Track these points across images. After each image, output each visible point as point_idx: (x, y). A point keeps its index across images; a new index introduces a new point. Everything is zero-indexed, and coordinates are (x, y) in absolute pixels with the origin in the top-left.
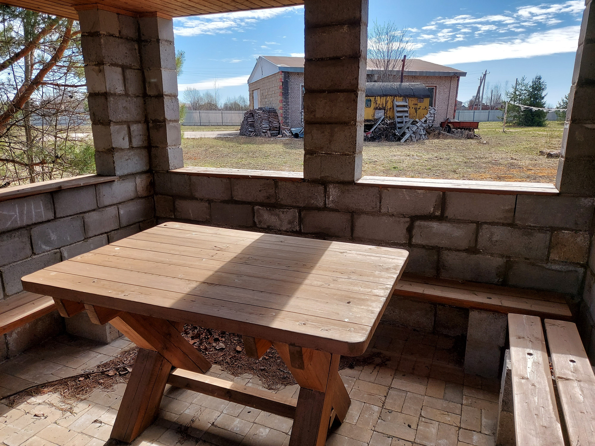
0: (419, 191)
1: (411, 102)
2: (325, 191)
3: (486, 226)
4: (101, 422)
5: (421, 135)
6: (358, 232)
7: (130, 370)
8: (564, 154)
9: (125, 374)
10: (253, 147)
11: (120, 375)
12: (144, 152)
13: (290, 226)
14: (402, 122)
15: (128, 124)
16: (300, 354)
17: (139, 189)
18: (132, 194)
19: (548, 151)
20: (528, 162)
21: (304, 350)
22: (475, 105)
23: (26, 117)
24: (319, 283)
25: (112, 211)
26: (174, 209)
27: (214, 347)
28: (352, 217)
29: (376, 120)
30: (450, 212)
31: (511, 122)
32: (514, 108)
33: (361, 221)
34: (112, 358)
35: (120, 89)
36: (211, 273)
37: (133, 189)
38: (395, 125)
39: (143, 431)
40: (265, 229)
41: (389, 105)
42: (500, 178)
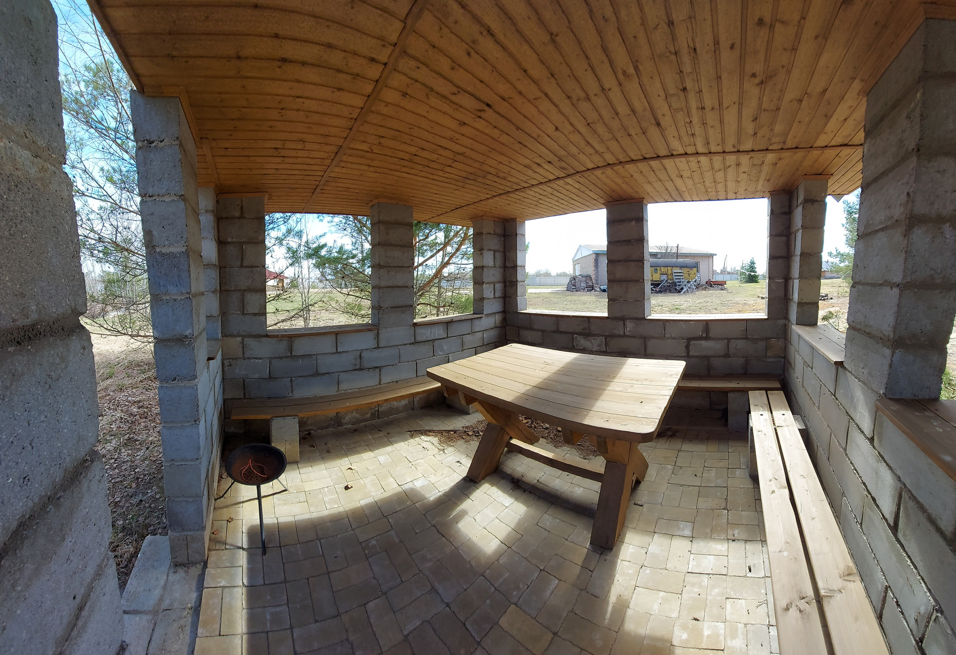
0: (691, 322)
1: (685, 270)
2: (624, 325)
3: (732, 340)
4: (461, 463)
5: (693, 289)
6: (649, 351)
7: (481, 434)
8: (767, 297)
9: (478, 436)
10: (575, 298)
11: (475, 436)
12: (502, 300)
13: (598, 348)
14: (680, 282)
15: (494, 283)
16: (605, 443)
17: (497, 322)
18: (493, 325)
19: (761, 296)
20: (753, 302)
21: (607, 440)
22: (723, 272)
23: (440, 281)
24: (620, 389)
25: (479, 335)
26: (519, 335)
27: (542, 426)
28: (645, 340)
29: (663, 281)
30: (712, 334)
31: (742, 280)
32: (742, 273)
33: (651, 344)
34: (471, 424)
35: (491, 264)
36: (541, 380)
37: (494, 322)
38: (676, 283)
39: (486, 477)
40: (581, 350)
41: (669, 272)
42: (740, 312)
